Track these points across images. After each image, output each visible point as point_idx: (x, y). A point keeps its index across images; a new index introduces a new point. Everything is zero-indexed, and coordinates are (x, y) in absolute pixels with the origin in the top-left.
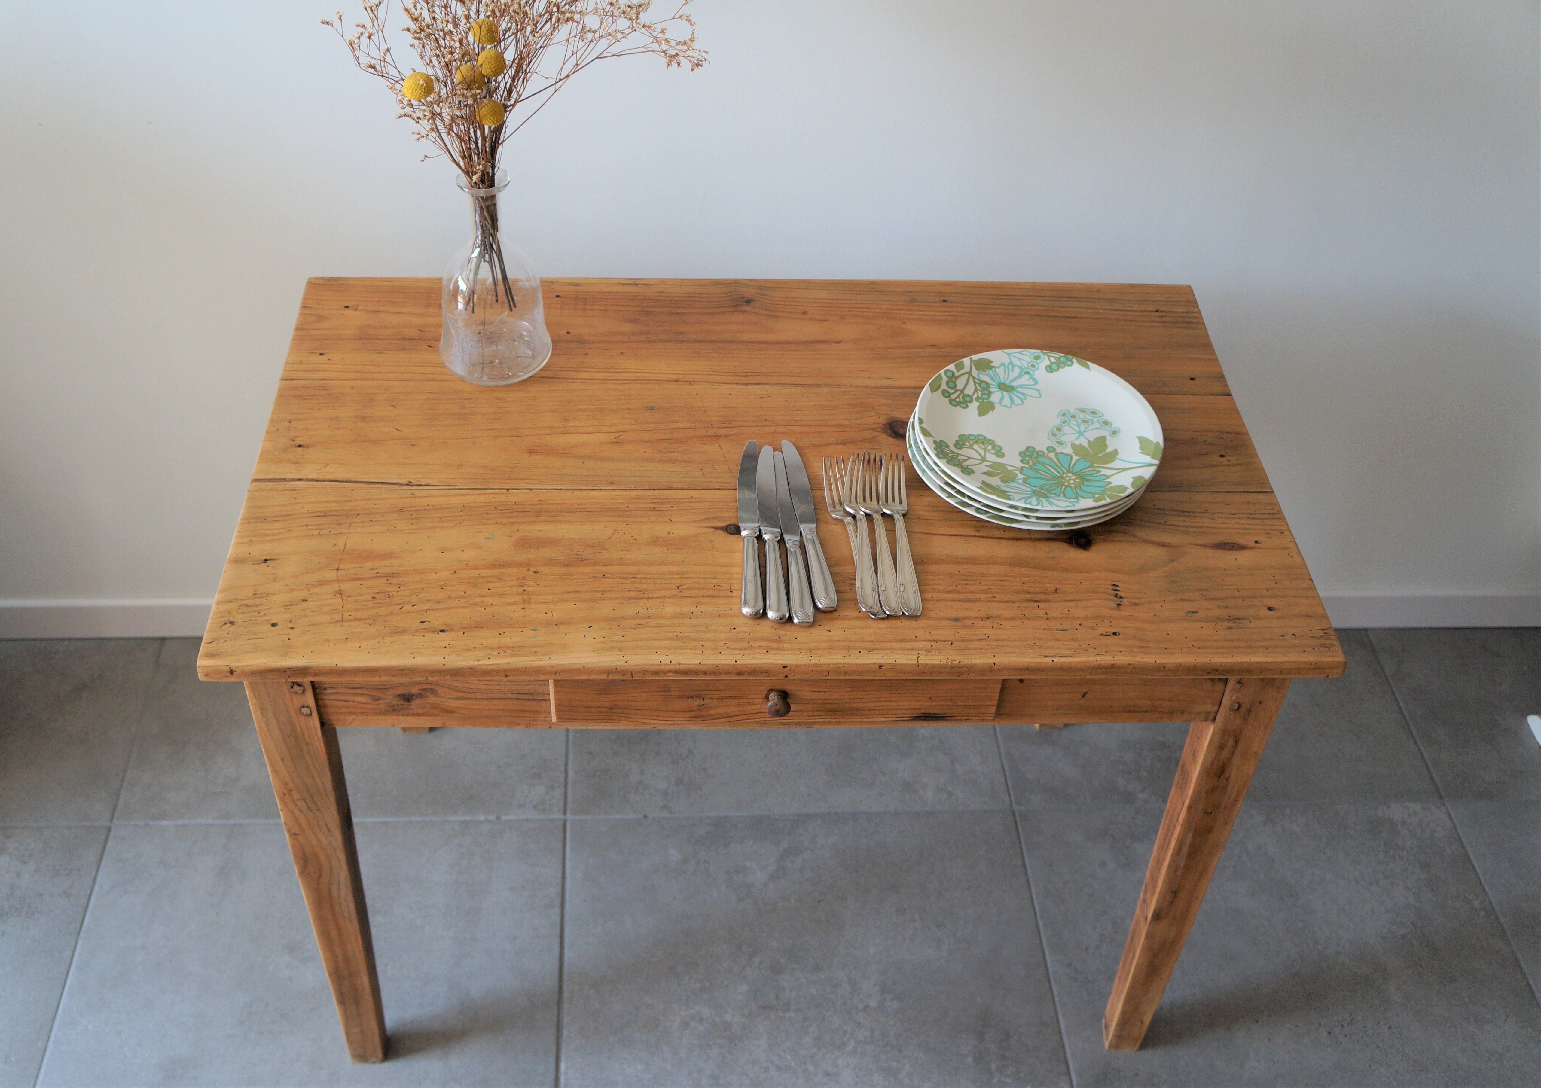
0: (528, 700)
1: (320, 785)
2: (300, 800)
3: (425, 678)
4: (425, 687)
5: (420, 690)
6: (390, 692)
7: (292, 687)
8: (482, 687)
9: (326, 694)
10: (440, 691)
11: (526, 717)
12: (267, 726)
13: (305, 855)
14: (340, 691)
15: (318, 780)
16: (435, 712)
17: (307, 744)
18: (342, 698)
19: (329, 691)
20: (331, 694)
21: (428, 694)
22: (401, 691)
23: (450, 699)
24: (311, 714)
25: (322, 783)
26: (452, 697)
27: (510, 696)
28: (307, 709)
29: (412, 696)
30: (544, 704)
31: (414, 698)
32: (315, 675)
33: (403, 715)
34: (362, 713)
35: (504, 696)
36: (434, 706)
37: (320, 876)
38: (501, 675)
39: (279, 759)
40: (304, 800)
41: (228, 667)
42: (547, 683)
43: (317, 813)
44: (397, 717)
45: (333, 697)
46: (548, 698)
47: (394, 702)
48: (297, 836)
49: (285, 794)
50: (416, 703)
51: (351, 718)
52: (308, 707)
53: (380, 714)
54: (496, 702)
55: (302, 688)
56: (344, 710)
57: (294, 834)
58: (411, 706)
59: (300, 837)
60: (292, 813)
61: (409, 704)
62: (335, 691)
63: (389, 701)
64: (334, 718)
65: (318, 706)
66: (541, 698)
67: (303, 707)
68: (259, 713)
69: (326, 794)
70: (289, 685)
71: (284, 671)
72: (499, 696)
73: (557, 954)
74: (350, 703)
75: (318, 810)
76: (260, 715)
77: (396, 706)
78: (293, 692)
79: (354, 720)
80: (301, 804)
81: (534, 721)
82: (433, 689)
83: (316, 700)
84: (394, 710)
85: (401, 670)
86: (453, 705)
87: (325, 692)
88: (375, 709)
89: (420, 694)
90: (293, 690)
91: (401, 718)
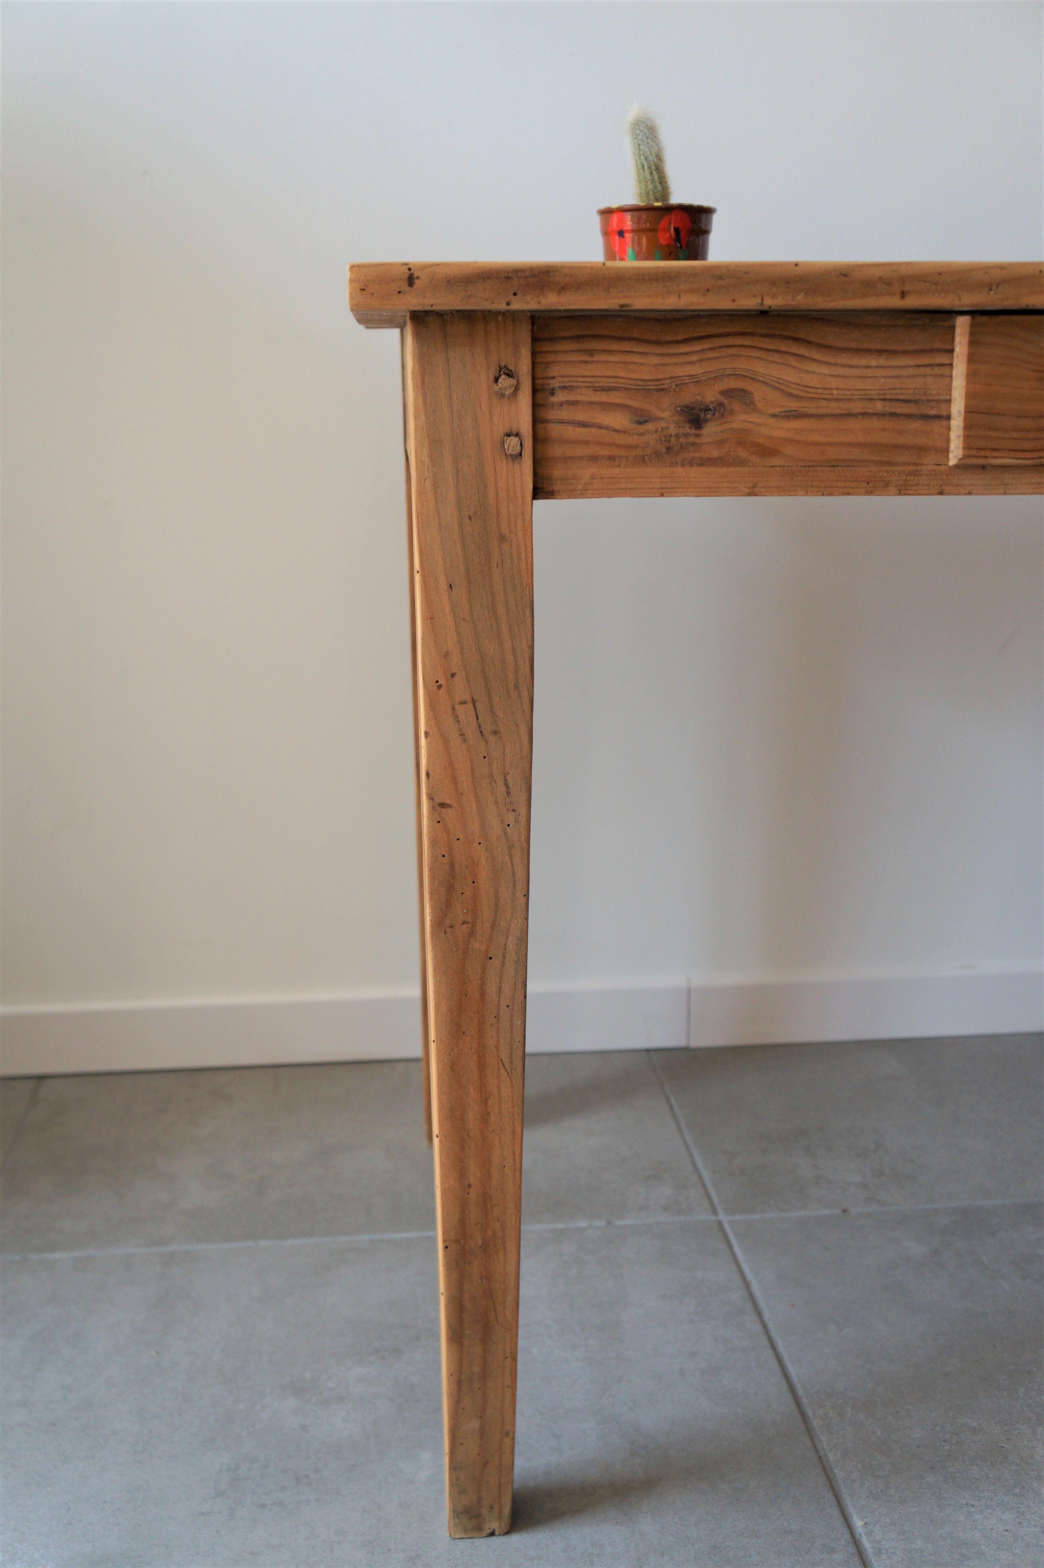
0: (909, 416)
1: (510, 656)
2: (465, 703)
3: (759, 301)
4: (733, 384)
5: (722, 393)
6: (666, 402)
7: (496, 380)
8: (834, 383)
9: (552, 405)
10: (758, 392)
11: (903, 464)
12: (435, 487)
13: (452, 866)
14: (579, 398)
15: (507, 645)
16: (743, 454)
17: (502, 538)
18: (581, 416)
19: (561, 397)
20: (561, 404)
21: (736, 406)
22: (688, 397)
23: (774, 416)
24: (520, 454)
25: (514, 649)
26: (776, 411)
27: (879, 406)
28: (515, 440)
29: (707, 410)
30: (936, 426)
31: (709, 416)
32: (563, 288)
33: (683, 466)
34: (611, 458)
35: (869, 407)
36: (742, 439)
37: (472, 934)
38: (893, 294)
39: (444, 587)
40: (474, 701)
41: (405, 269)
42: (946, 371)
43: (492, 739)
44: (672, 469)
45: (565, 414)
46: (945, 413)
47: (673, 430)
48: (443, 810)
49: (440, 687)
50: (711, 430)
51: (587, 472)
52: (517, 435)
53: (642, 460)
54: (852, 424)
55: (514, 382)
56: (579, 451)
57: (442, 805)
58: (703, 440)
59: (448, 813)
60: (446, 741)
61: (698, 432)
62: (572, 397)
63: (663, 424)
64: (557, 472)
65: (535, 438)
66: (933, 412)
67: (509, 435)
68: (425, 452)
69: (516, 687)
70: (493, 372)
71: (508, 278)
72: (857, 407)
73: (777, 1369)
74: (593, 430)
75: (495, 733)
76: (426, 459)
77: (673, 439)
78: (496, 393)
79: (593, 477)
80: (466, 713)
81: (915, 474)
82: (744, 391)
83: (536, 421)
84: (669, 449)
85: (721, 277)
86: (776, 433)
87: (553, 399)
88: (635, 447)
89: (721, 405)
90: (496, 388)
91: (680, 471)
